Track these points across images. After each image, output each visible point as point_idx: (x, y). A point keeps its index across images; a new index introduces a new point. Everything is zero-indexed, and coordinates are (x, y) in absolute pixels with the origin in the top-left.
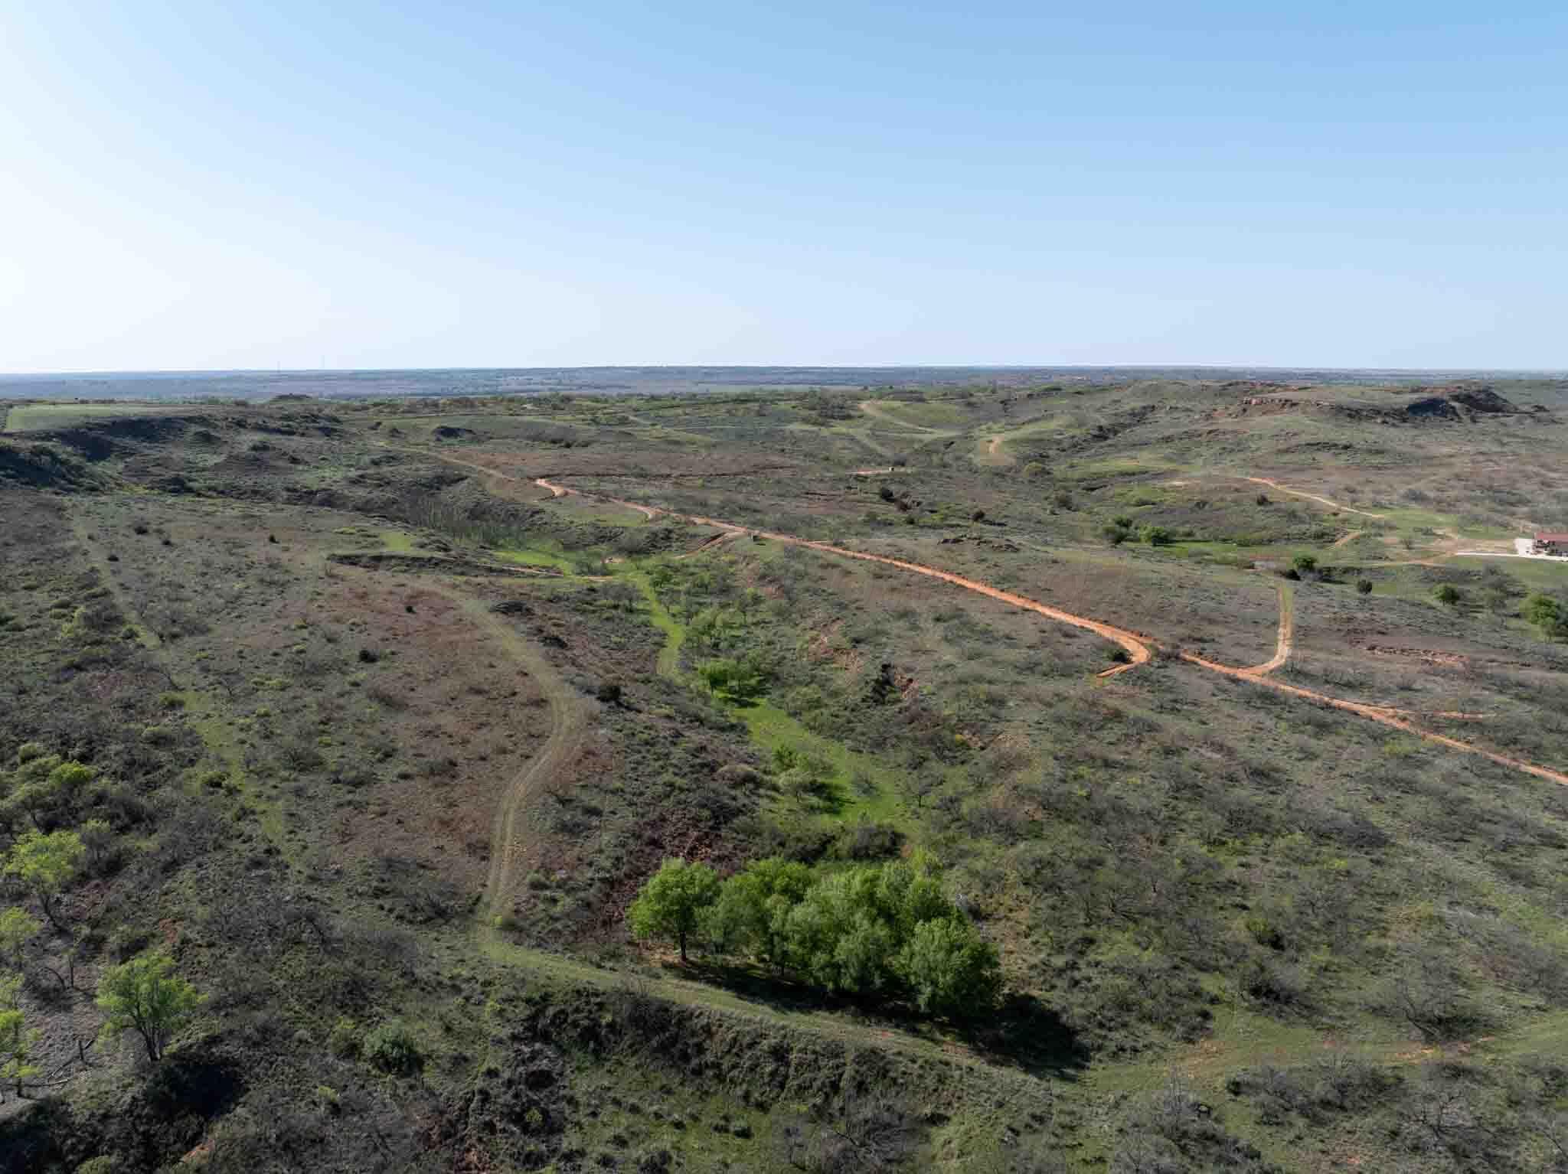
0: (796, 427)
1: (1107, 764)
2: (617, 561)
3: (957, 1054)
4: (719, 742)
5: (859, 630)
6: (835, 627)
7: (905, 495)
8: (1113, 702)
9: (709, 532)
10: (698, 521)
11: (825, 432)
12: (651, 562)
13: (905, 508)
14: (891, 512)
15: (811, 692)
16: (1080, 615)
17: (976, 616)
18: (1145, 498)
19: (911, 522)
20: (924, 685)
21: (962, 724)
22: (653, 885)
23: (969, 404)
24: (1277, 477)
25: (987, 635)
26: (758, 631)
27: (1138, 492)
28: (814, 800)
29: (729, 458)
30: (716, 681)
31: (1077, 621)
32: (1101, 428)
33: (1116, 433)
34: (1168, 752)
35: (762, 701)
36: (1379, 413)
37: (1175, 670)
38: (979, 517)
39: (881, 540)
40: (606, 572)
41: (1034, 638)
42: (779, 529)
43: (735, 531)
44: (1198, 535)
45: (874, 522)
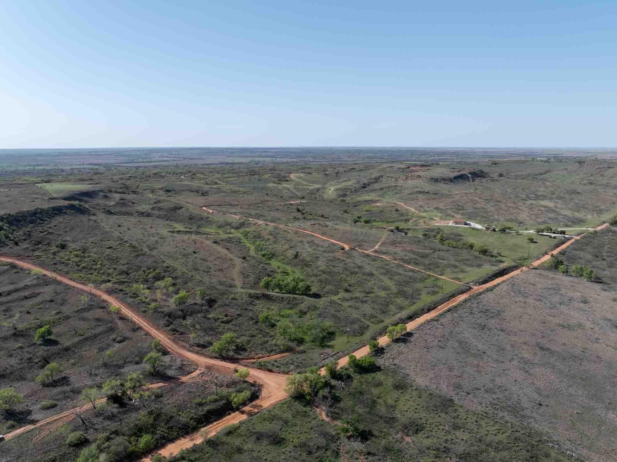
0: (271, 185)
1: (334, 266)
2: (232, 231)
3: (305, 297)
4: (267, 266)
5: (291, 245)
6: (287, 245)
7: (303, 210)
8: (338, 257)
9: (253, 222)
10: (251, 219)
11: (280, 187)
12: (241, 230)
13: (303, 214)
14: (299, 215)
15: (282, 257)
16: (338, 241)
17: (316, 242)
18: (368, 209)
19: (304, 218)
20: (304, 255)
21: (311, 261)
22: (264, 280)
23: (326, 174)
24: (405, 202)
25: (318, 245)
26: (270, 246)
27: (367, 207)
28: (284, 274)
29: (253, 198)
30: (264, 256)
31: (337, 242)
32: (364, 184)
33: (369, 185)
34: (346, 264)
35: (273, 259)
36: (443, 180)
37: (353, 251)
38: (322, 216)
39: (297, 224)
40: (230, 233)
41: (326, 246)
42: (272, 222)
43: (260, 222)
44: (377, 220)
45: (296, 219)
